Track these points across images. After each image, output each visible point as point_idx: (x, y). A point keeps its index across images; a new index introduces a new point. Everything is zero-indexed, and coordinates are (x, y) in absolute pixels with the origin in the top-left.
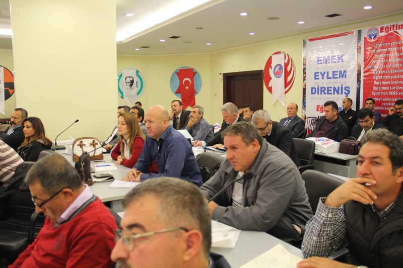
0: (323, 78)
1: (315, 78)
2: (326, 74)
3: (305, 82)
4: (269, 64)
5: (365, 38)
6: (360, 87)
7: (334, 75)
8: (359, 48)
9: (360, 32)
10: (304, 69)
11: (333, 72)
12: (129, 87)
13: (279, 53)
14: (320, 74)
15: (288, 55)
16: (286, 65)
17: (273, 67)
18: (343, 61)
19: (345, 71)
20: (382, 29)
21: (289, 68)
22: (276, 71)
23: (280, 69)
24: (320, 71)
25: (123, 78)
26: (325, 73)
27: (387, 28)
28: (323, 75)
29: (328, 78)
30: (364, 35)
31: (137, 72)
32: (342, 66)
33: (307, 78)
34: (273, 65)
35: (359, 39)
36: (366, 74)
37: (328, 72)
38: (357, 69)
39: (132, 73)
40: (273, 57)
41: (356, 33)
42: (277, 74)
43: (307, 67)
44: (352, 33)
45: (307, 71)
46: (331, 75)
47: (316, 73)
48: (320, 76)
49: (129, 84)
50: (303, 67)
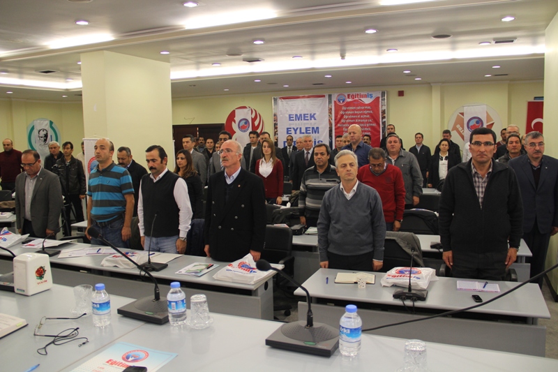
0: (296, 133)
1: (288, 133)
2: (299, 129)
3: (276, 136)
4: (232, 117)
5: (335, 102)
6: (332, 141)
7: (306, 130)
8: (330, 110)
9: (330, 96)
10: (275, 125)
11: (306, 128)
12: (43, 143)
13: (245, 107)
14: (292, 130)
15: (255, 111)
16: (254, 120)
17: (237, 121)
18: (315, 119)
19: (318, 128)
20: (349, 95)
21: (256, 123)
22: (241, 125)
23: (246, 123)
24: (292, 127)
25: (35, 132)
26: (297, 128)
27: (353, 95)
28: (296, 131)
29: (301, 133)
30: (334, 98)
31: (51, 123)
32: (315, 124)
33: (278, 132)
34: (237, 119)
35: (330, 102)
36: (338, 130)
37: (301, 128)
38: (329, 126)
39: (45, 125)
40: (237, 111)
41: (327, 97)
42: (243, 128)
43: (278, 122)
44: (324, 96)
45: (278, 126)
46: (303, 130)
47: (288, 129)
48: (293, 131)
49: (43, 139)
50: (274, 122)
